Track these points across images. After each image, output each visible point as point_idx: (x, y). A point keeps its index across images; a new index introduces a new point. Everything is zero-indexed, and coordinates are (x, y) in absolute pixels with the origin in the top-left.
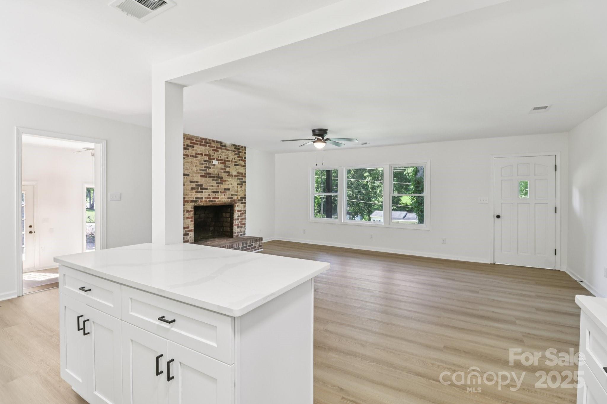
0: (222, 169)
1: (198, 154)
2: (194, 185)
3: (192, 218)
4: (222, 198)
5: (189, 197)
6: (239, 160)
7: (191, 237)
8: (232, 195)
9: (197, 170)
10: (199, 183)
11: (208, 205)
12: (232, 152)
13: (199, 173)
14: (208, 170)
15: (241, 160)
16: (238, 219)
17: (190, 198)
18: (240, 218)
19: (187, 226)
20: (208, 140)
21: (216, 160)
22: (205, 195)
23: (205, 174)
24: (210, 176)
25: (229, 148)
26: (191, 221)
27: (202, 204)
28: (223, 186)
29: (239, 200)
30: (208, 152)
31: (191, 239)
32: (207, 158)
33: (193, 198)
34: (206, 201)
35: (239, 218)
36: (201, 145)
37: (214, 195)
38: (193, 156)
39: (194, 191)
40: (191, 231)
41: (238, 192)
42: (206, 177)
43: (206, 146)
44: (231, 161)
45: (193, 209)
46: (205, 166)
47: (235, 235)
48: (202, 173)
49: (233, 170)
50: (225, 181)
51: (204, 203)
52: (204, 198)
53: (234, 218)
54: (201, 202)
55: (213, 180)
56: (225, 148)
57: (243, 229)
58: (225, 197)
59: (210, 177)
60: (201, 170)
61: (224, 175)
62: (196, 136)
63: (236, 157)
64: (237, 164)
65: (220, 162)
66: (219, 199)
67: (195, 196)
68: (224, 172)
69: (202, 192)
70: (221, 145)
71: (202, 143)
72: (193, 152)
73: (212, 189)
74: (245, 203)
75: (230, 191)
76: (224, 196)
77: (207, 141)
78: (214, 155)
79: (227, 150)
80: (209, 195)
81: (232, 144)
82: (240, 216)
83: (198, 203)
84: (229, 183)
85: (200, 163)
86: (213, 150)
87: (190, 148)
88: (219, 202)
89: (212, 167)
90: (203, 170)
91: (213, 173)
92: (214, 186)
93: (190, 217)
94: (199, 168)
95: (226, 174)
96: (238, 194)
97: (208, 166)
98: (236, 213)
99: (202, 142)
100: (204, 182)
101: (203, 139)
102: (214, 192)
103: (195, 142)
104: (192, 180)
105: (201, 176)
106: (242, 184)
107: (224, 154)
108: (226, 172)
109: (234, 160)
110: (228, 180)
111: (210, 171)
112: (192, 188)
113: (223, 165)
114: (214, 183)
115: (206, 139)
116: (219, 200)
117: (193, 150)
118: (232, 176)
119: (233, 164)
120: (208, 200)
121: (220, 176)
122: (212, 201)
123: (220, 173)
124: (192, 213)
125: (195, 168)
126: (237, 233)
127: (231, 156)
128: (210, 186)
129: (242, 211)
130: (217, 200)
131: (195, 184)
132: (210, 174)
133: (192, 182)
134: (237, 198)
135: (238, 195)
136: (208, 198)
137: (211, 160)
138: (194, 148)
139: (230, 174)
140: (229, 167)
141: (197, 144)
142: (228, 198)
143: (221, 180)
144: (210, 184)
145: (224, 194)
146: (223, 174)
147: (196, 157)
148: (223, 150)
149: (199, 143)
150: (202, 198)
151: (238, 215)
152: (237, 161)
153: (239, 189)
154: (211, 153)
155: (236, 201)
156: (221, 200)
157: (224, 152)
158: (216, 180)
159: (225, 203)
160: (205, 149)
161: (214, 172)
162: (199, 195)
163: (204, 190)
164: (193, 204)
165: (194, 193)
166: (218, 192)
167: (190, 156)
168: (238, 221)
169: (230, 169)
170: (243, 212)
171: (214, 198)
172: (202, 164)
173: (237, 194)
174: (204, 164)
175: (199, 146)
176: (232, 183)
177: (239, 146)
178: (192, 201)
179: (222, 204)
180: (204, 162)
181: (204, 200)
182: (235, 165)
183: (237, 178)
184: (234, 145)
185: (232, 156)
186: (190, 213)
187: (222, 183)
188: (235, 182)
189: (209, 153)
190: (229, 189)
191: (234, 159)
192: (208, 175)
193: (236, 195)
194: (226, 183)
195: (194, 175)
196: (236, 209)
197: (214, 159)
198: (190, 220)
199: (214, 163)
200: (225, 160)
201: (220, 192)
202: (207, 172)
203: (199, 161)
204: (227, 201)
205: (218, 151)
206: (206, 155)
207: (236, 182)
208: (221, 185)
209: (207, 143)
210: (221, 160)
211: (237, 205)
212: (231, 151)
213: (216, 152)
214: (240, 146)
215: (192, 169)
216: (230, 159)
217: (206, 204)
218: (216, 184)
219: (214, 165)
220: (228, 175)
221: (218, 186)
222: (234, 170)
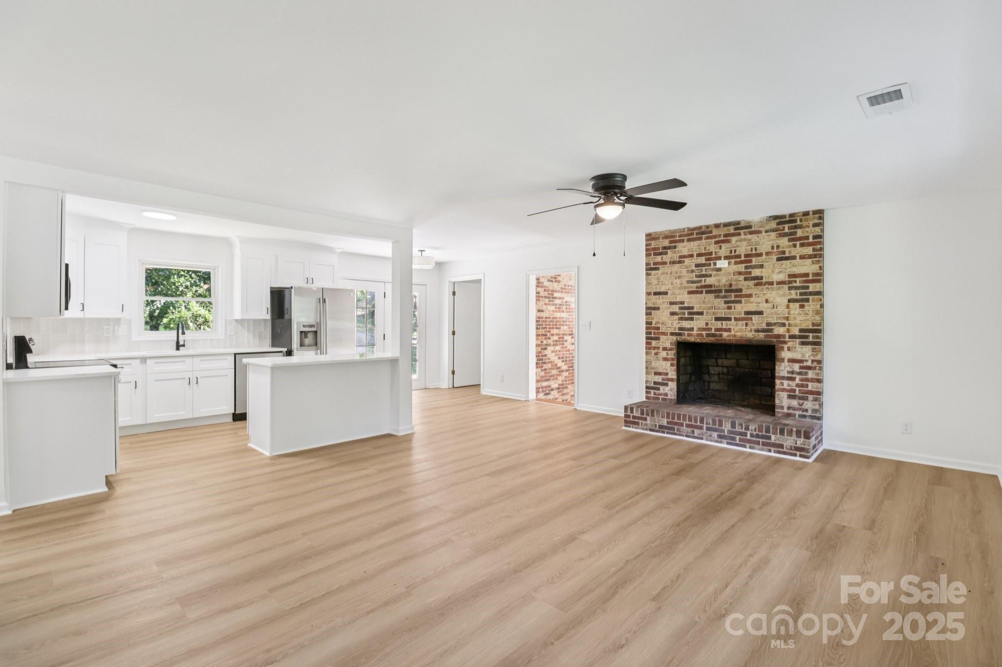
0: (740, 273)
1: (685, 257)
2: (676, 308)
3: (673, 359)
4: (740, 330)
5: (668, 327)
6: (795, 246)
7: (671, 390)
8: (768, 324)
9: (681, 284)
10: (686, 305)
11: (704, 341)
12: (770, 233)
13: (685, 288)
14: (705, 280)
15: (802, 245)
16: (793, 379)
17: (668, 329)
18: (798, 377)
19: (665, 371)
20: (704, 227)
21: (723, 259)
22: (698, 323)
23: (697, 288)
24: (710, 290)
25: (761, 227)
26: (672, 365)
27: (692, 339)
28: (740, 309)
29: (792, 337)
30: (705, 248)
31: (671, 393)
32: (702, 260)
33: (675, 329)
34: (698, 335)
35: (794, 376)
36: (689, 240)
37: (719, 324)
38: (674, 263)
39: (676, 317)
40: (672, 380)
41: (790, 318)
42: (701, 292)
43: (701, 239)
44: (767, 254)
45: (674, 347)
46: (699, 274)
47: (779, 410)
48: (692, 287)
49: (774, 271)
50: (750, 296)
51: (696, 338)
52: (695, 329)
53: (777, 375)
54: (689, 335)
55: (717, 297)
56: (747, 230)
57: (809, 405)
58: (749, 328)
59: (708, 292)
60: (688, 282)
61: (747, 287)
62: (679, 229)
63: (784, 242)
64: (787, 255)
65: (733, 261)
66: (730, 331)
67: (679, 326)
68: (746, 279)
69: (692, 319)
70: (739, 228)
71: (692, 237)
72: (673, 256)
73: (714, 314)
74: (819, 344)
75: (764, 316)
76: (744, 327)
77: (703, 229)
78: (717, 250)
79: (751, 233)
80: (707, 324)
81: (770, 217)
82: (799, 373)
83: (683, 338)
84: (762, 299)
85: (687, 271)
86: (716, 243)
87: (669, 251)
88: (732, 338)
89: (714, 273)
90: (693, 282)
91: (717, 284)
92: (719, 309)
93: (670, 358)
94: (684, 280)
95: (751, 283)
96: (790, 322)
97: (704, 272)
98: (783, 364)
99: (692, 234)
100: (696, 302)
101: (695, 229)
102: (717, 319)
103: (677, 238)
104: (671, 301)
105: (690, 293)
106: (807, 300)
107: (745, 243)
108: (752, 277)
109: (775, 250)
110: (756, 294)
111: (709, 281)
112: (673, 314)
113: (744, 265)
114: (720, 303)
115: (700, 228)
116: (733, 333)
117: (675, 253)
118: (771, 283)
119: (775, 257)
120: (704, 333)
121: (734, 288)
122: (714, 335)
123: (734, 283)
124: (674, 352)
125: (678, 281)
126: (789, 408)
127: (765, 242)
128: (709, 308)
129: (807, 361)
130: (725, 334)
131: (678, 306)
132: (711, 286)
133: (672, 303)
134: (788, 332)
135: (790, 325)
136: (704, 329)
137: (712, 262)
138: (677, 249)
139: (764, 280)
140: (762, 266)
141: (683, 241)
142: (757, 331)
143: (736, 296)
144: (710, 305)
145: (744, 322)
146: (743, 282)
147: (680, 262)
148: (743, 236)
149: (686, 238)
150: (692, 329)
151: (791, 370)
152: (787, 250)
153: (792, 312)
154: (713, 248)
155: (785, 338)
156: (737, 334)
157: (745, 240)
158: (725, 297)
159: (750, 340)
160: (698, 246)
161: (719, 281)
162: (686, 324)
163: (695, 316)
164: (675, 338)
165: (676, 320)
166: (729, 319)
167: (668, 263)
168: (793, 384)
169: (763, 270)
170: (809, 364)
171: (717, 330)
172: (692, 271)
173: (787, 323)
174: (697, 271)
175: (686, 243)
176: (771, 299)
177: (791, 215)
178: (672, 334)
179: (739, 343)
180: (697, 268)
181: (695, 332)
182: (779, 259)
183: (786, 287)
184: (776, 217)
185: (770, 243)
186: (669, 352)
187: (740, 302)
188: (780, 297)
189: (707, 249)
190: (760, 313)
191: (778, 247)
192: (704, 290)
193: (784, 325)
194: (752, 299)
195: (677, 291)
196: (785, 354)
197: (719, 258)
198: (669, 363)
199: (718, 266)
200: (746, 256)
201: (734, 317)
202: (703, 284)
203: (686, 267)
204: (755, 337)
205: (728, 241)
206: (699, 255)
207: (784, 295)
208: (738, 306)
209: (703, 233)
210: (739, 256)
211: (786, 347)
212: (766, 232)
213: (723, 245)
214: (797, 213)
215: (672, 284)
216: (764, 247)
217: (700, 339)
218: (723, 304)
219: (719, 270)
220: (756, 285)
221: (729, 308)
222: (777, 271)
